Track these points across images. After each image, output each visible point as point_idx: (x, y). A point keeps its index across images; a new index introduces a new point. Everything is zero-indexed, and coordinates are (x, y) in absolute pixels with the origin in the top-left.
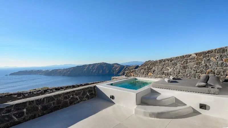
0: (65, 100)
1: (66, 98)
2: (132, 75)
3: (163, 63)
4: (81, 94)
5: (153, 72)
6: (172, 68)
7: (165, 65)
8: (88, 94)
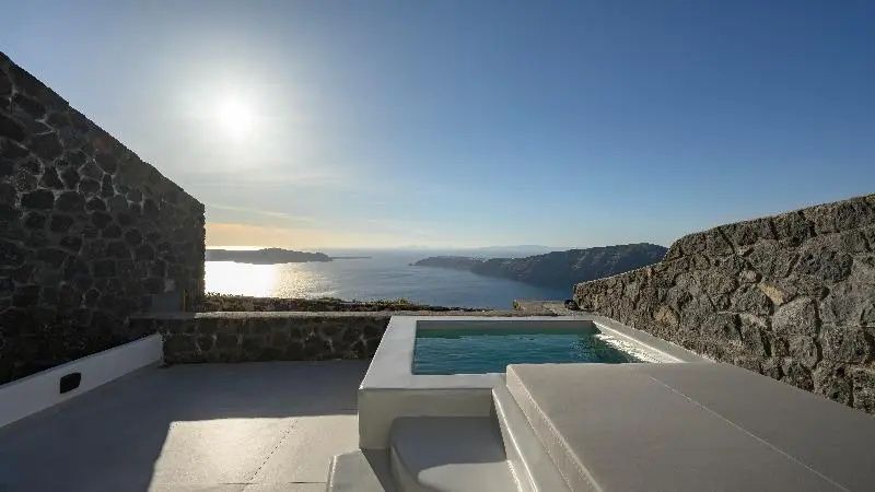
0: (296, 340)
1: (296, 333)
2: (596, 305)
3: (741, 252)
4: (342, 333)
5: (681, 304)
6: (801, 301)
7: (750, 267)
8: (365, 342)
